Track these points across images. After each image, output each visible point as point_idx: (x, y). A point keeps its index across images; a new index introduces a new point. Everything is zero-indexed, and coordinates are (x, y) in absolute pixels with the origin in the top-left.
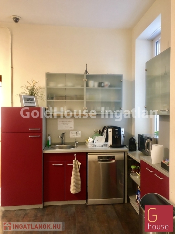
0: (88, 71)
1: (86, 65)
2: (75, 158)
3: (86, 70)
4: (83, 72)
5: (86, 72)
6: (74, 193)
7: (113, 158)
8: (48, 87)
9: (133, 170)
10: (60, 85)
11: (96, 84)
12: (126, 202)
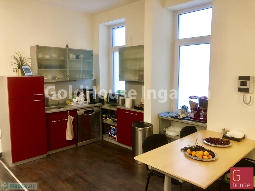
0: (69, 46)
1: (67, 41)
2: (69, 115)
3: (67, 45)
4: (64, 46)
5: (67, 46)
6: (71, 140)
7: (93, 111)
8: (38, 58)
9: (104, 118)
10: (47, 57)
11: (75, 56)
12: (101, 139)
